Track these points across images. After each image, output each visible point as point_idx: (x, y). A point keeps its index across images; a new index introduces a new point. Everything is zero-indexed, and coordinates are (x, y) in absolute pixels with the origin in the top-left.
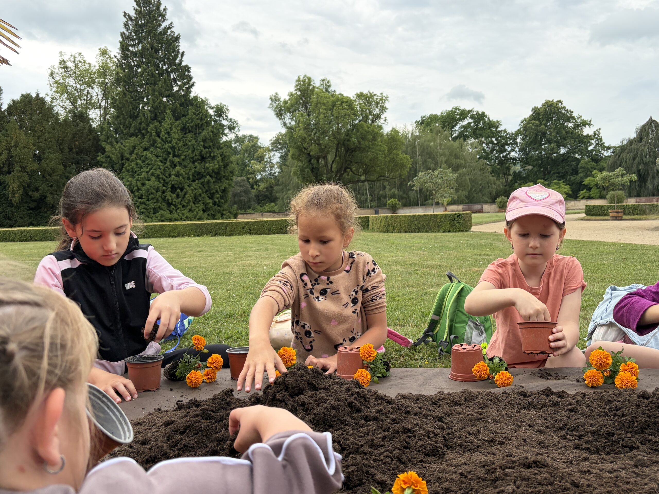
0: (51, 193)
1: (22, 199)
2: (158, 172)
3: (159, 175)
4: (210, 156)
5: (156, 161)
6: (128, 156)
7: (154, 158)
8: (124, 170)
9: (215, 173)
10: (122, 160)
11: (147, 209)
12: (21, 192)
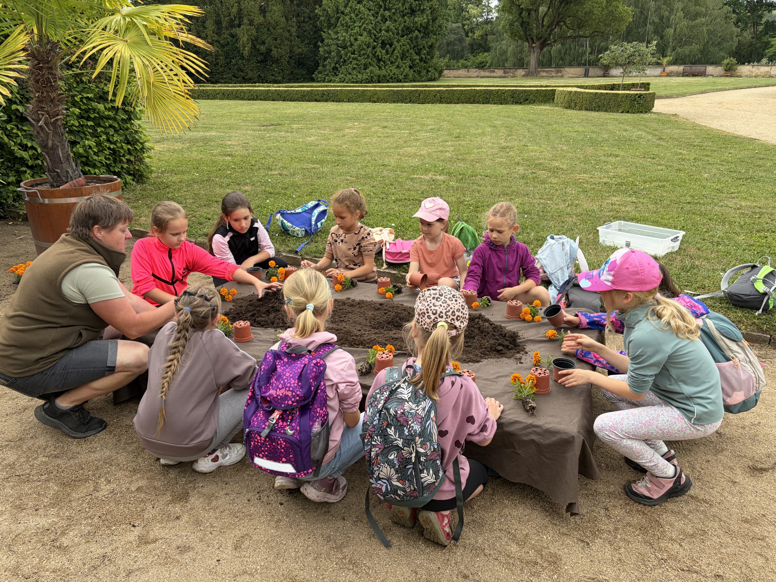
0: (275, 47)
1: (251, 52)
2: (370, 27)
3: (370, 30)
4: (420, 9)
5: (368, 15)
6: (343, 9)
7: (367, 12)
8: (339, 24)
9: (423, 27)
10: (338, 13)
11: (358, 65)
12: (250, 45)
